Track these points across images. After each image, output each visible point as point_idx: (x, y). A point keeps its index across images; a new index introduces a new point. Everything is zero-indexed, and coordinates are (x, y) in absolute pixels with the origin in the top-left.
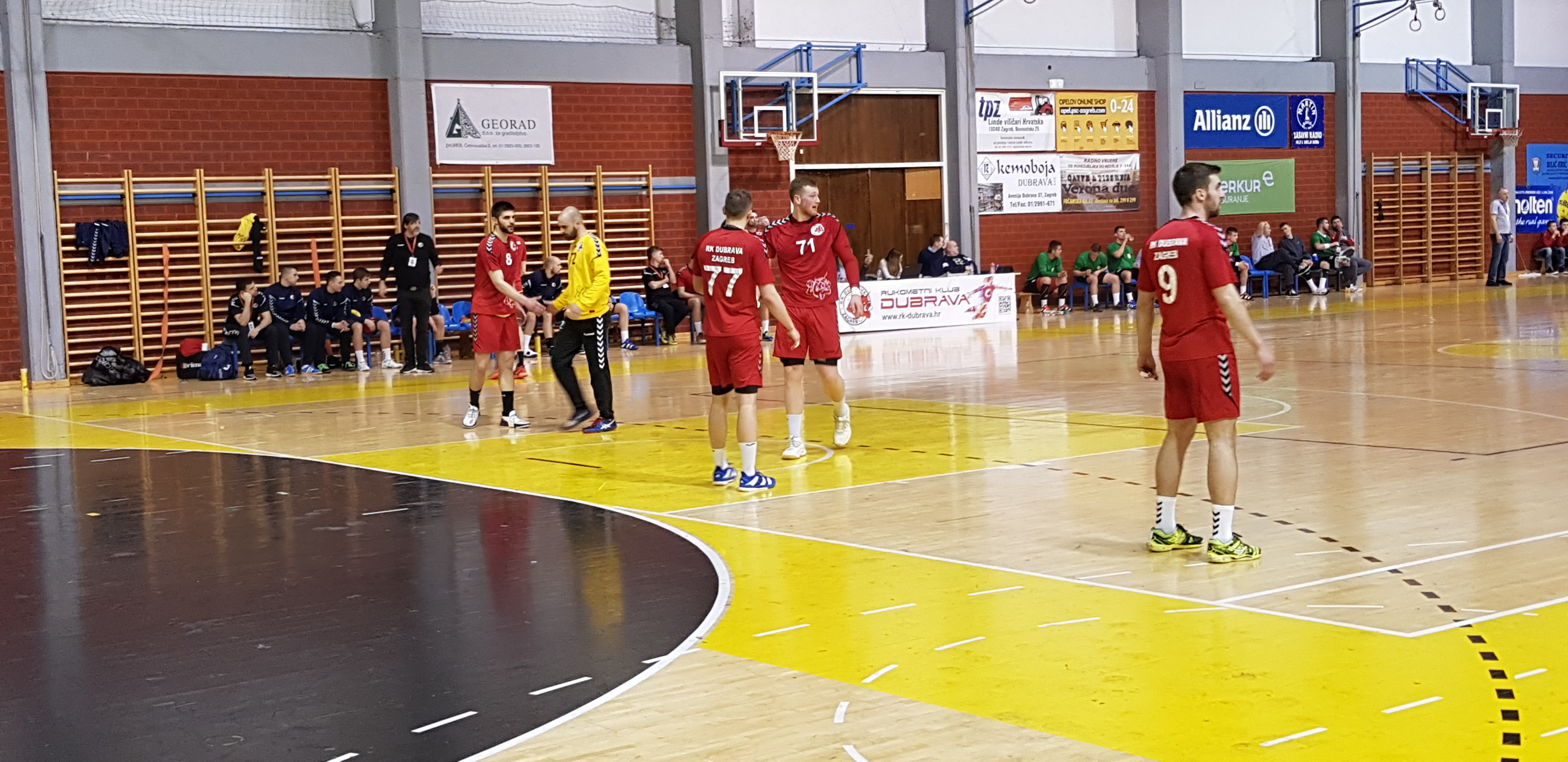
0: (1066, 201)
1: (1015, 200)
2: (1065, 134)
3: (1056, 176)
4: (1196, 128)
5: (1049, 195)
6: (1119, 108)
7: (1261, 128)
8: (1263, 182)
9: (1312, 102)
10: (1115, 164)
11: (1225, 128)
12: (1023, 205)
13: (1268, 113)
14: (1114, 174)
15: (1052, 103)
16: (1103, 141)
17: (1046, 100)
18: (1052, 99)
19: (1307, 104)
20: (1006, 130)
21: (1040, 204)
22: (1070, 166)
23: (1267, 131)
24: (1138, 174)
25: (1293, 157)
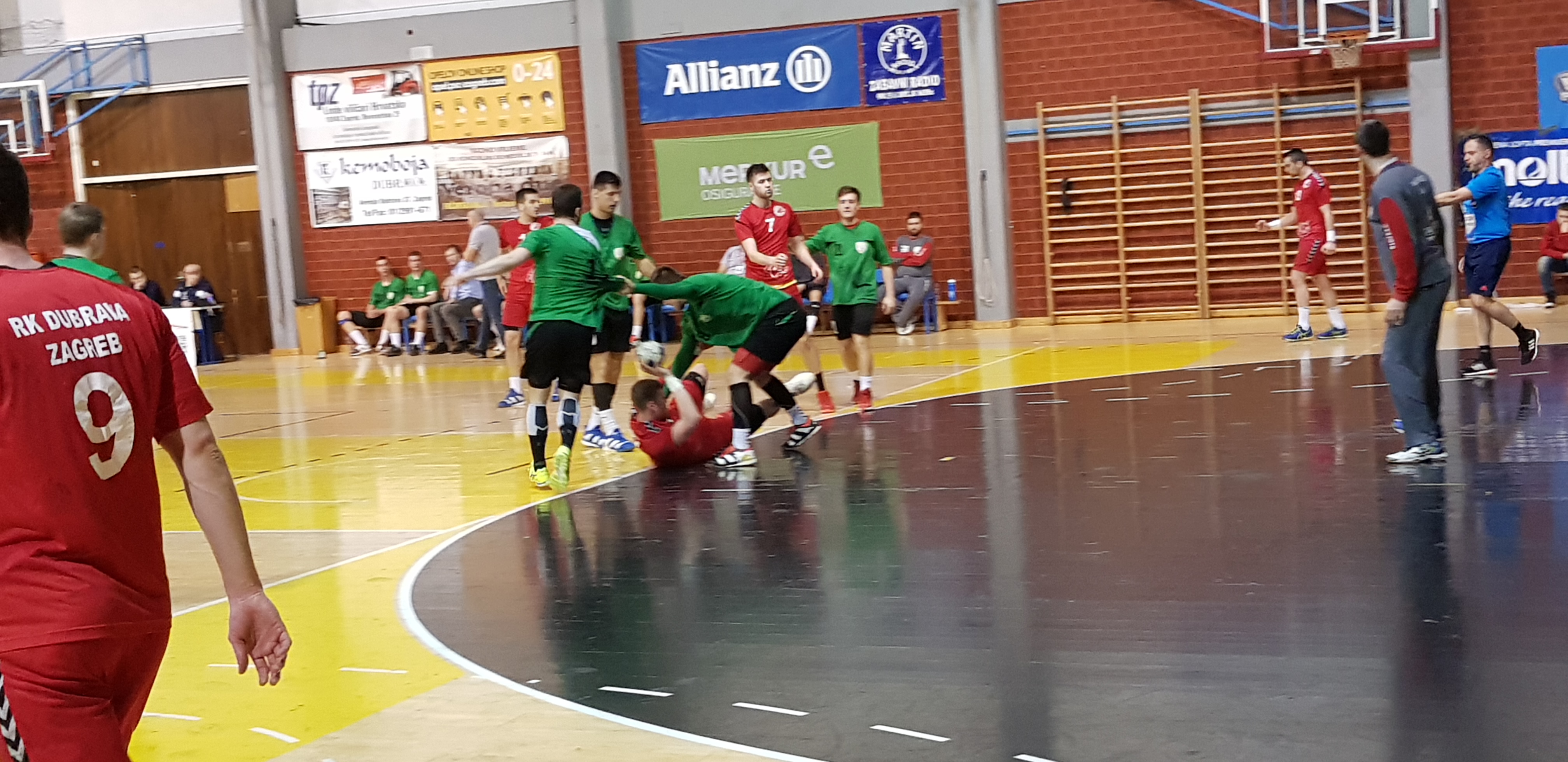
0: (448, 206)
1: (369, 208)
2: (439, 118)
3: (429, 176)
4: (669, 91)
5: (421, 199)
6: (529, 74)
7: (801, 79)
8: (809, 163)
9: (912, 29)
10: (526, 153)
11: (726, 87)
12: (382, 213)
13: (816, 55)
14: (524, 165)
15: (417, 78)
16: (503, 123)
17: (406, 76)
18: (414, 72)
19: (900, 33)
20: (349, 119)
21: (408, 210)
22: (452, 159)
23: (815, 84)
24: (566, 164)
25: (875, 119)
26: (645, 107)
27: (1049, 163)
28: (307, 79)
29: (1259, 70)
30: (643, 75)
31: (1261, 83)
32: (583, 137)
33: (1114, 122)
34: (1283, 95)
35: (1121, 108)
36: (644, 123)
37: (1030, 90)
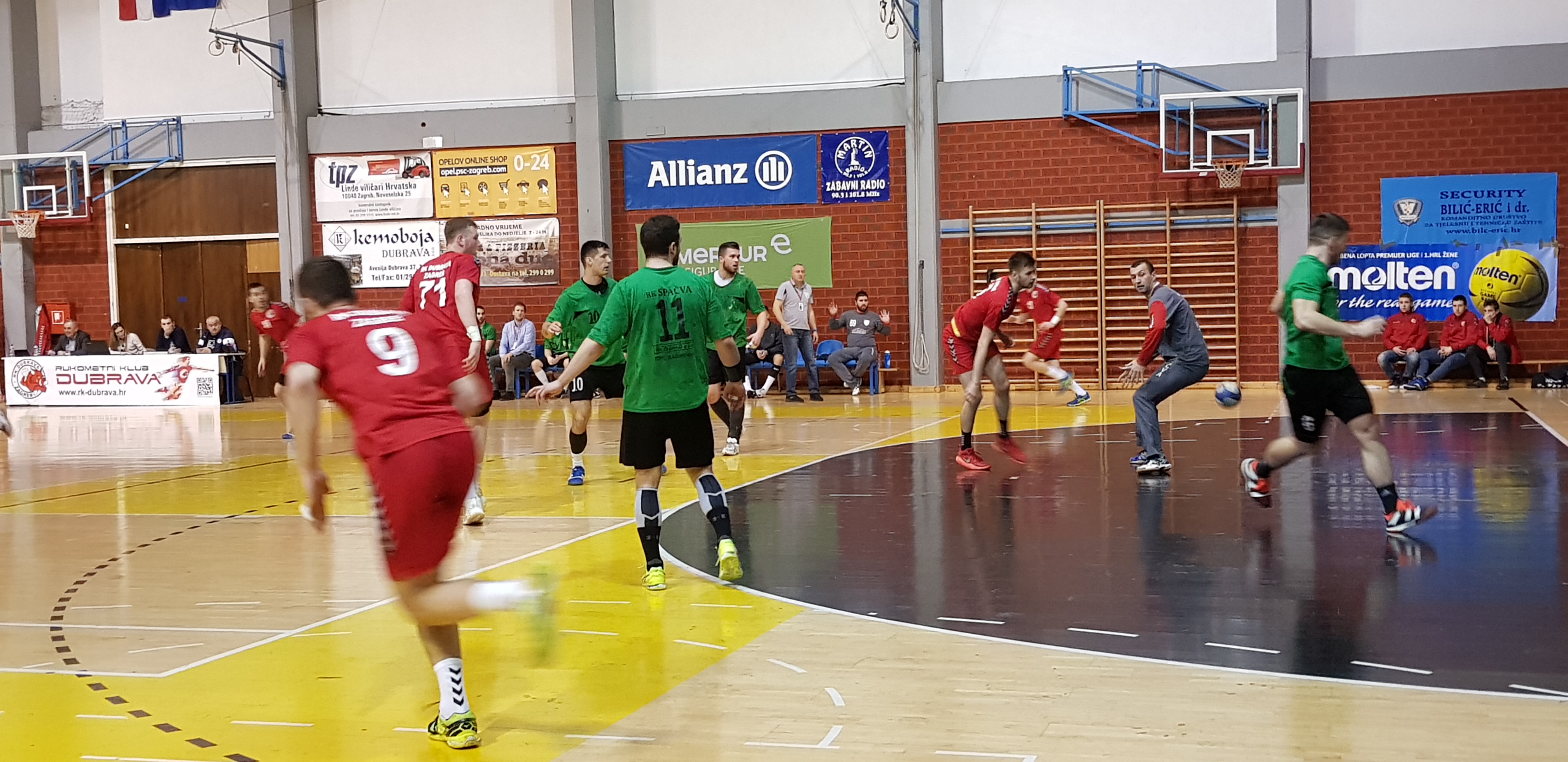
1: (377, 273)
2: (446, 198)
3: (433, 247)
4: (651, 184)
6: (527, 164)
7: (766, 179)
8: (771, 249)
9: (864, 141)
10: (521, 231)
11: (701, 182)
12: (388, 278)
13: (780, 158)
14: (520, 242)
16: (502, 205)
17: (418, 161)
18: (426, 158)
20: (365, 196)
23: (778, 182)
24: (557, 242)
25: (830, 215)
26: (629, 197)
27: (976, 256)
28: (327, 161)
29: (1154, 187)
30: (628, 168)
31: (1154, 198)
32: (575, 220)
33: (1033, 224)
34: (1173, 209)
35: (1038, 213)
36: (628, 209)
37: (964, 196)
